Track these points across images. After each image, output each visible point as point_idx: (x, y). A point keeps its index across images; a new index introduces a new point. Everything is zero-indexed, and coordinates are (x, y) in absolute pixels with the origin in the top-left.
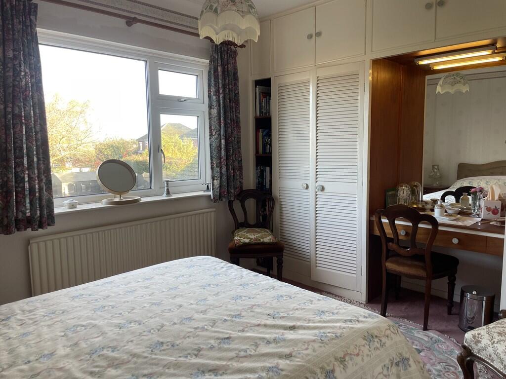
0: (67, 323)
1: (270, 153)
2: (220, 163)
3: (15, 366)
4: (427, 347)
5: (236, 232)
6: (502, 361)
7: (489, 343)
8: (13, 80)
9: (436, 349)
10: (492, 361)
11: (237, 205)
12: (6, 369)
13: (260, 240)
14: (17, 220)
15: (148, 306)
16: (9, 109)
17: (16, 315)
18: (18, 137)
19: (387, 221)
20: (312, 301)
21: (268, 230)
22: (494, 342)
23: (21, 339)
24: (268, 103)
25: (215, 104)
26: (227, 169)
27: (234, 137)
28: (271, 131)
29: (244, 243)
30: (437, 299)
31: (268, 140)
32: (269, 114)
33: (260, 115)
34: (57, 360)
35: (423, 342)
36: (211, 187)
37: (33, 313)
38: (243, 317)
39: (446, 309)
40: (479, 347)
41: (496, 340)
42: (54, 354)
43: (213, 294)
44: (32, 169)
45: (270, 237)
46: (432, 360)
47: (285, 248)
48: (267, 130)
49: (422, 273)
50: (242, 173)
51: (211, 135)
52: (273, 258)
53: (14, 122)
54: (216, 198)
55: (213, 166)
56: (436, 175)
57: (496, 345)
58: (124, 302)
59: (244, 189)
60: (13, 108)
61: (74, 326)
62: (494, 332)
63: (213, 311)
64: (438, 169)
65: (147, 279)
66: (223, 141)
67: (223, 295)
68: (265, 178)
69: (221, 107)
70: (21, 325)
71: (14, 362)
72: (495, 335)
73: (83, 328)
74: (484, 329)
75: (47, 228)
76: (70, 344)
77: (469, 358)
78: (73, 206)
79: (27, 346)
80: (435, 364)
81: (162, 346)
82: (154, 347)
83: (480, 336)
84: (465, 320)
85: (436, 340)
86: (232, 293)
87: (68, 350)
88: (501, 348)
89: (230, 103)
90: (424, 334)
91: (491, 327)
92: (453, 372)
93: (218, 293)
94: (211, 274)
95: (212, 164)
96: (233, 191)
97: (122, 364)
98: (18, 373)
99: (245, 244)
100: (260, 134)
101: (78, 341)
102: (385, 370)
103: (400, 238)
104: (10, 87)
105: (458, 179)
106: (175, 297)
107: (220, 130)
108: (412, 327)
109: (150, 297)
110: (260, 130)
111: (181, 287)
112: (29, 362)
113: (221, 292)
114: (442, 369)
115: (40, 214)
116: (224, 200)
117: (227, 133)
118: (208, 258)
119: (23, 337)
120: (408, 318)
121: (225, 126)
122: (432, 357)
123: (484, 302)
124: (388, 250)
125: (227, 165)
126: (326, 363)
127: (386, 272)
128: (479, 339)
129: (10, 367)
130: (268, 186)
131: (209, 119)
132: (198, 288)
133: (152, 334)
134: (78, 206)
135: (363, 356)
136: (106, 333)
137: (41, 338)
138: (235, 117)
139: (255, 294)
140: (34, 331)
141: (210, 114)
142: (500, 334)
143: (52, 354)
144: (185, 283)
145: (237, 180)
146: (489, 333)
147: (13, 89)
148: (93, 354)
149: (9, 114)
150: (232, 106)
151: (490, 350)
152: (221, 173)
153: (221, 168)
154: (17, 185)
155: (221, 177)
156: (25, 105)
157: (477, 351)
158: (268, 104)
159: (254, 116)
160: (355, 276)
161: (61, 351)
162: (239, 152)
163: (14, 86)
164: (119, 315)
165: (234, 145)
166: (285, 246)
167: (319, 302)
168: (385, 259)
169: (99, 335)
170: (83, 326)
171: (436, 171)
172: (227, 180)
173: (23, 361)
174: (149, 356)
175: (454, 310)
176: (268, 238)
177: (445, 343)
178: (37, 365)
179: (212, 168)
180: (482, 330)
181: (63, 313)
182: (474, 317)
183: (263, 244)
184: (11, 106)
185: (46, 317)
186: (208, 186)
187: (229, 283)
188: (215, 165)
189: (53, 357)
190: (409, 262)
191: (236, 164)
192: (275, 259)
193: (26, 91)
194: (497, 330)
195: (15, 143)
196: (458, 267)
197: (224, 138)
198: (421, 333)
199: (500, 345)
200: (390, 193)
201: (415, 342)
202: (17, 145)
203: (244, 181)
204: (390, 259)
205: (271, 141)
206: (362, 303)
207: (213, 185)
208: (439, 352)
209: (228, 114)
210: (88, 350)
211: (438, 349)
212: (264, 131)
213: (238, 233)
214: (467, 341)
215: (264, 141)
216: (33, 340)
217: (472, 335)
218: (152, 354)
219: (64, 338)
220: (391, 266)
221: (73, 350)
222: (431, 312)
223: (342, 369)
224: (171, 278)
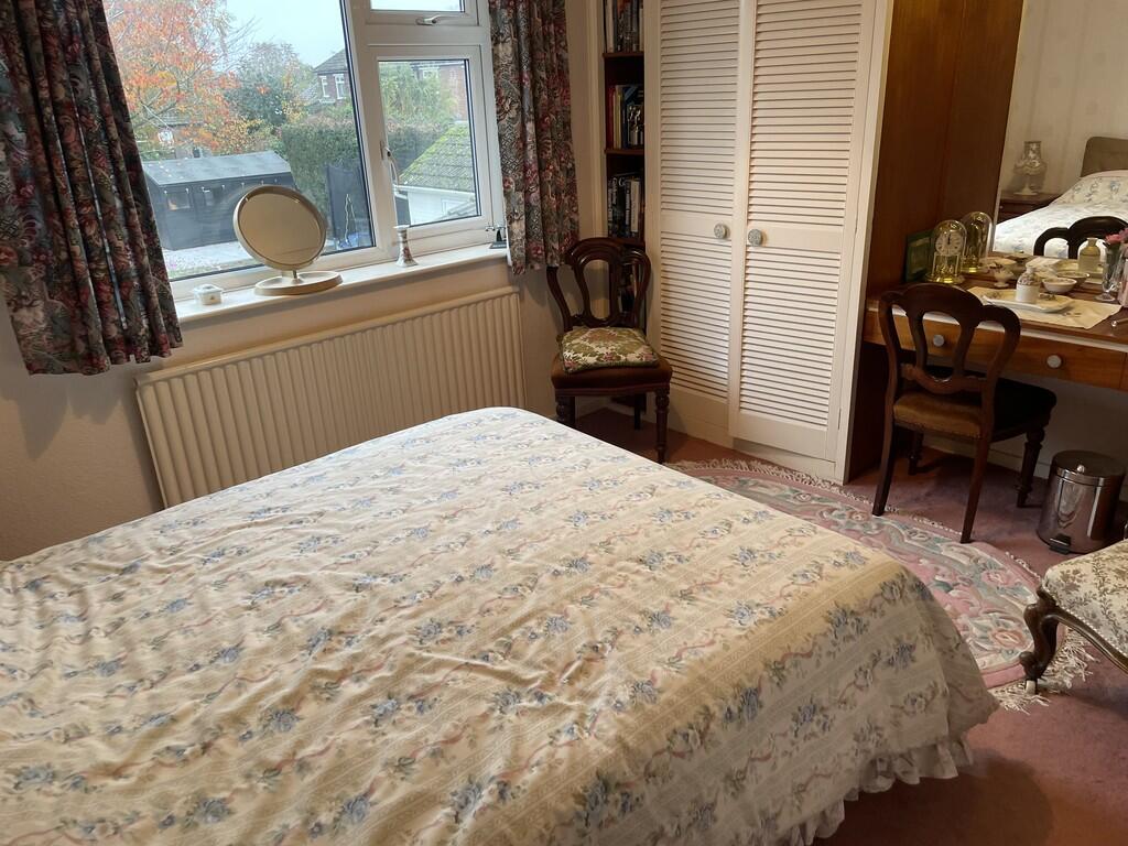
0: (251, 577)
1: (641, 146)
2: (525, 179)
3: (174, 676)
4: (964, 579)
5: (565, 338)
6: (1116, 629)
7: (1096, 591)
8: (38, 18)
9: (984, 583)
10: (1098, 625)
11: (566, 276)
12: (158, 682)
13: (619, 358)
14: (108, 342)
15: (404, 536)
16: (44, 94)
17: (147, 559)
18: (75, 156)
19: (903, 313)
20: (730, 525)
21: (636, 333)
22: (1106, 590)
23: (170, 615)
24: (635, 16)
25: (507, 29)
26: (542, 195)
27: (556, 114)
28: (643, 88)
29: (584, 365)
30: (998, 473)
31: (635, 114)
32: (638, 47)
33: (616, 49)
34: (250, 661)
35: (957, 568)
36: (505, 233)
37: (179, 554)
38: (590, 564)
39: (1015, 494)
40: (1072, 598)
41: (1110, 587)
42: (241, 646)
43: (529, 507)
44: (113, 228)
45: (641, 350)
46: (972, 605)
47: (674, 375)
48: (633, 88)
49: (973, 430)
50: (576, 198)
51: (501, 112)
52: (648, 394)
53: (62, 121)
54: (518, 265)
55: (508, 187)
56: (1032, 166)
57: (1108, 597)
58: (356, 529)
59: (582, 237)
60: (51, 89)
61: (267, 584)
62: (1109, 569)
63: (532, 550)
64: (1038, 151)
65: (393, 470)
66: (530, 127)
67: (550, 511)
68: (628, 207)
69: (522, 37)
70: (164, 582)
71: (169, 668)
72: (1111, 576)
73: (286, 589)
74: (1088, 562)
75: (170, 354)
76: (266, 625)
77: (1049, 616)
78: (213, 299)
79: (186, 631)
80: (977, 616)
81: (441, 632)
82: (426, 633)
83: (1077, 576)
84: (1052, 519)
85: (984, 564)
86: (568, 504)
87: (266, 639)
88: (1118, 603)
89: (543, 24)
90: (962, 550)
91: (1104, 557)
92: (1014, 632)
93: (540, 505)
94: (522, 457)
95: (507, 185)
96: (557, 246)
97: (370, 670)
98: (182, 690)
99: (587, 368)
100: (617, 98)
101: (282, 618)
102: (861, 677)
103: (931, 351)
104: (36, 38)
105: (1082, 176)
106: (454, 515)
107: (521, 98)
108: (938, 536)
109: (406, 515)
110: (617, 87)
111: (464, 489)
112: (197, 667)
113: (546, 502)
114: (991, 626)
115: (149, 325)
116: (537, 267)
117: (539, 105)
118: (514, 416)
119: (172, 612)
120: (931, 516)
121: (533, 88)
122: (974, 600)
123: (1099, 489)
124: (901, 380)
125: (541, 184)
126: (747, 674)
127: (893, 423)
128: (1076, 582)
129: (163, 678)
130: (635, 228)
131: (494, 70)
132: (499, 492)
133: (420, 602)
134: (223, 297)
135: (820, 656)
136: (332, 601)
137: (209, 614)
138: (555, 59)
139: (614, 508)
140: (191, 597)
141: (495, 57)
142: (1121, 574)
143: (238, 648)
144: (472, 481)
145: (564, 217)
146: (1097, 571)
147: (43, 42)
148: (314, 646)
149: (46, 106)
150: (549, 33)
151: (1096, 605)
152: (527, 204)
153: (527, 193)
154: (94, 266)
155: (528, 214)
156: (75, 77)
157: (1067, 604)
158: (635, 19)
159: (602, 51)
160: (825, 429)
161: (255, 642)
162: (568, 148)
163: (44, 34)
164: (349, 560)
165: (555, 133)
166: (674, 369)
167: (745, 527)
168: (891, 399)
169: (319, 604)
170: (285, 584)
171: (1031, 155)
172: (543, 222)
173: (186, 665)
174: (417, 652)
175: (1032, 498)
176: (638, 353)
177: (1002, 569)
178: (214, 672)
179: (507, 194)
180: (1083, 564)
181: (239, 553)
182: (1073, 513)
183: (627, 366)
184: (47, 85)
185: (208, 565)
186: (499, 233)
187: (561, 480)
188: (513, 187)
189: (241, 653)
190: (946, 406)
191: (562, 179)
192: (651, 397)
193: (72, 42)
194: (1117, 565)
195: (70, 171)
196: (1054, 411)
197: (532, 117)
198: (955, 549)
199: (1116, 596)
200: (919, 242)
201: (940, 567)
202: (77, 175)
203: (582, 218)
204: (904, 397)
205: (642, 116)
206: (834, 485)
207: (511, 234)
208: (989, 589)
209: (540, 55)
210: (303, 640)
211: (988, 583)
212: (625, 90)
213: (570, 340)
214: (1050, 583)
215: (624, 115)
216: (195, 617)
217: (1062, 572)
218: (421, 649)
219: (253, 613)
220: (904, 412)
221: (275, 638)
222: (982, 501)
223: (775, 686)
224: (442, 467)
